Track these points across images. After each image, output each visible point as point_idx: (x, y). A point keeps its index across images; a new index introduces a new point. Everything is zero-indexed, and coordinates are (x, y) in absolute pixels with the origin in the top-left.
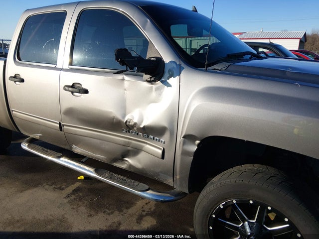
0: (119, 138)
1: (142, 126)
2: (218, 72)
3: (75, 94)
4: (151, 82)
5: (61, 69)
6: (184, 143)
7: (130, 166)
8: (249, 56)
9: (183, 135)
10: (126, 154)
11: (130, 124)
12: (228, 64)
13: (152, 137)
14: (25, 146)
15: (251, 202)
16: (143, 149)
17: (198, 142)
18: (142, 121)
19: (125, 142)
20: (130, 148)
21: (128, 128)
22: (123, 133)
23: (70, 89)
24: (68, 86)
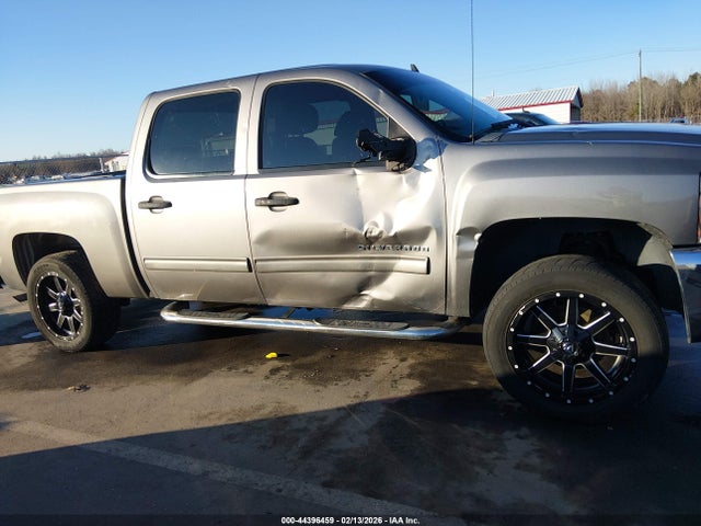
0: (353, 261)
1: (392, 234)
2: (490, 144)
3: (275, 208)
4: (398, 171)
5: (246, 177)
6: (459, 243)
7: (374, 301)
8: (516, 125)
9: (457, 231)
10: (365, 284)
11: (373, 234)
12: (500, 134)
13: (408, 247)
14: (169, 316)
15: (558, 295)
16: (395, 268)
17: (477, 236)
18: (391, 228)
19: (364, 264)
20: (372, 273)
21: (370, 241)
22: (359, 252)
23: (269, 202)
24: (264, 199)
